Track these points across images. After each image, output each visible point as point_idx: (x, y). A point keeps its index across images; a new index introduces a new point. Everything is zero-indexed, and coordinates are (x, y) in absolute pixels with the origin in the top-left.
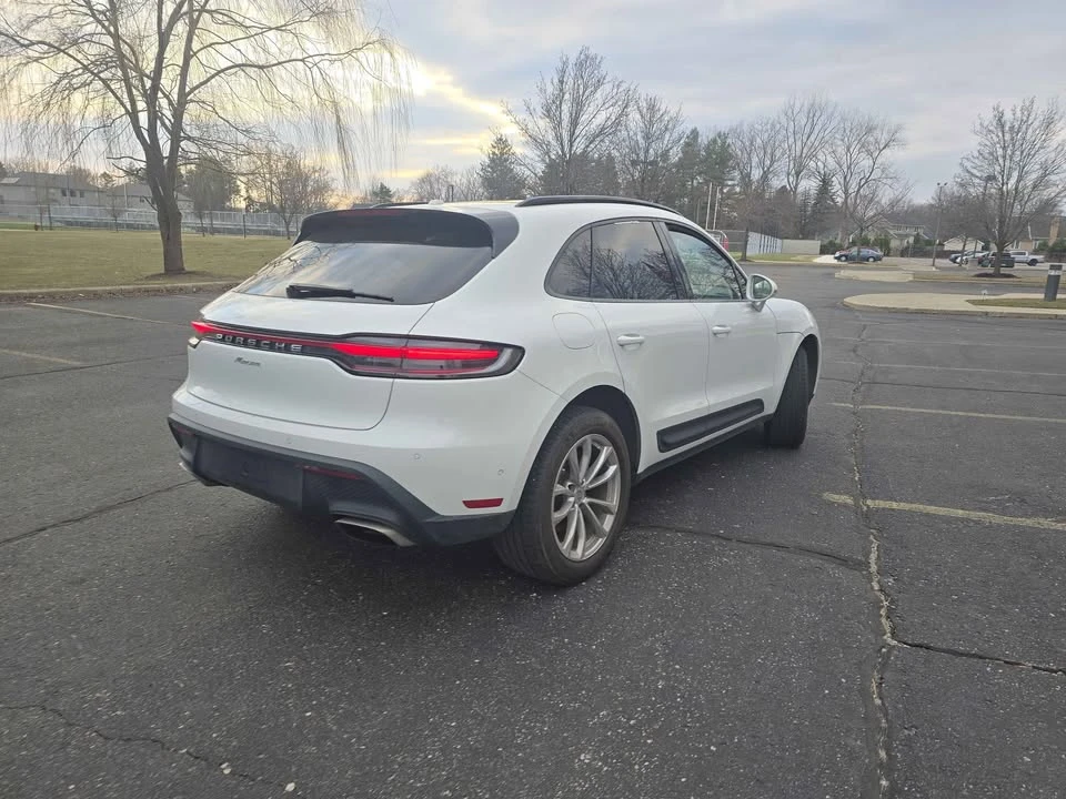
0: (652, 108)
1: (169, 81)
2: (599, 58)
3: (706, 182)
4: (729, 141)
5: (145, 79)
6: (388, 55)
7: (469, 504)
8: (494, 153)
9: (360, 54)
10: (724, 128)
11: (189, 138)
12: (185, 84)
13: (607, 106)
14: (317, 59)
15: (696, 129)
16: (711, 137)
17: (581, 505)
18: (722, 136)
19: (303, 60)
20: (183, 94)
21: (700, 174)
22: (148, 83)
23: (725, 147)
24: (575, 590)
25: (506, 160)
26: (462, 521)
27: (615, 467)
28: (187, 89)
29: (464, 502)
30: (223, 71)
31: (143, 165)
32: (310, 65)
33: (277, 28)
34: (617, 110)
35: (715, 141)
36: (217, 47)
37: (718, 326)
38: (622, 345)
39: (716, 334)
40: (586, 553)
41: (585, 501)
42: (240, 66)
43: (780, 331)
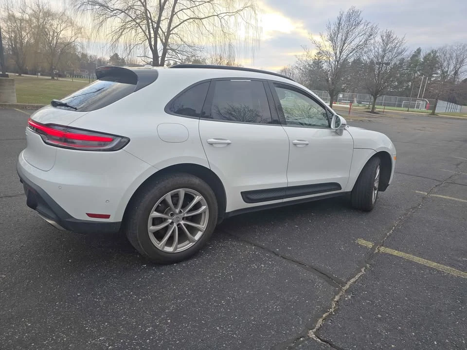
0: (389, 36)
1: (164, 25)
2: (359, 12)
3: (422, 75)
4: (438, 54)
5: (154, 23)
6: (253, 12)
7: (90, 215)
8: (315, 59)
9: (241, 13)
10: (435, 48)
11: (171, 49)
12: (170, 26)
13: (360, 35)
14: (223, 15)
15: (420, 48)
16: (428, 52)
17: (179, 225)
18: (433, 52)
19: (217, 16)
20: (169, 31)
21: (419, 70)
22: (155, 26)
23: (435, 58)
24: (167, 268)
25: (321, 62)
26: (85, 223)
27: (205, 207)
28: (171, 28)
29: (87, 214)
30: (186, 20)
31: (152, 60)
32: (220, 18)
33: (208, 2)
34: (365, 37)
35: (429, 54)
36: (184, 11)
37: (298, 140)
38: (211, 144)
39: (295, 144)
40: (178, 250)
41: (182, 222)
42: (192, 18)
43: (356, 147)
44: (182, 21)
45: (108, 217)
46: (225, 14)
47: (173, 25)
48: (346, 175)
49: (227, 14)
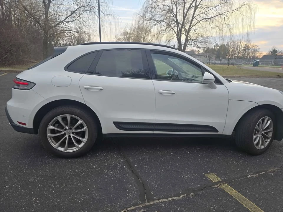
9: (239, 9)
14: (226, 13)
17: (69, 136)
20: (190, 28)
29: (18, 122)
30: (201, 21)
32: (224, 15)
36: (200, 15)
37: (163, 90)
38: (87, 89)
39: (161, 93)
40: (67, 151)
41: (72, 135)
42: (205, 19)
43: (231, 99)
44: (198, 21)
45: (25, 124)
46: (228, 12)
47: (192, 24)
48: (223, 121)
49: (229, 12)
